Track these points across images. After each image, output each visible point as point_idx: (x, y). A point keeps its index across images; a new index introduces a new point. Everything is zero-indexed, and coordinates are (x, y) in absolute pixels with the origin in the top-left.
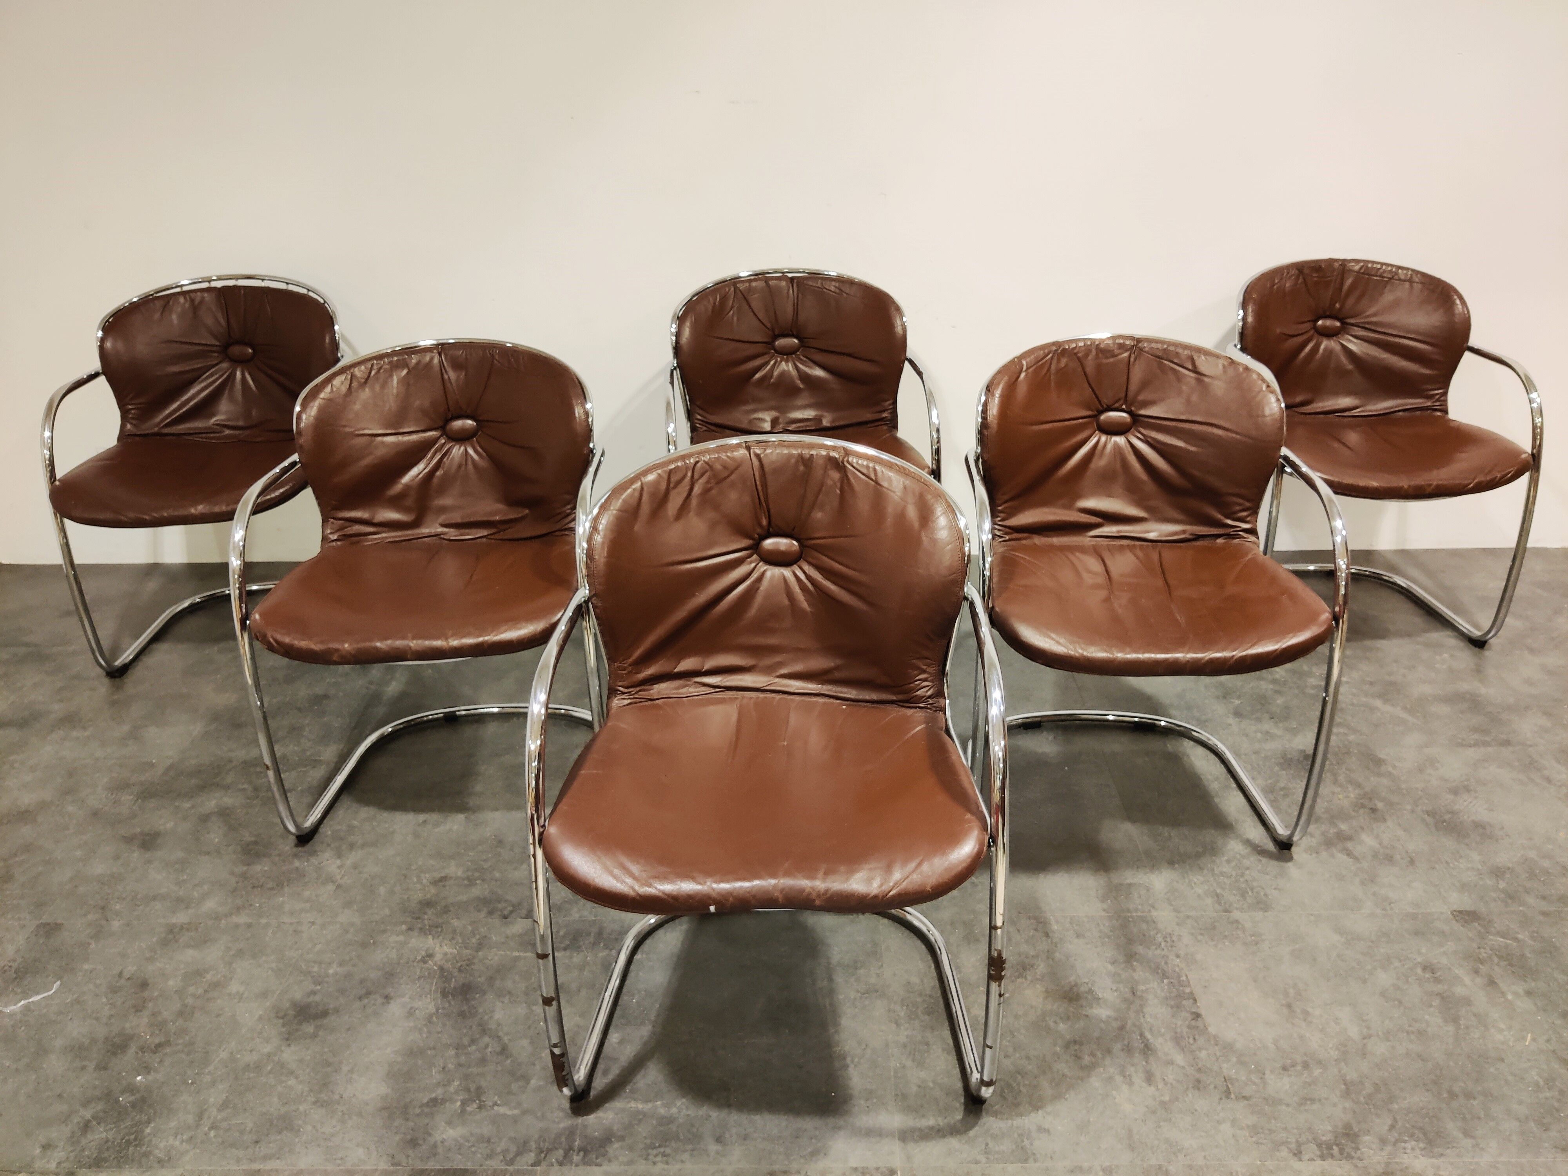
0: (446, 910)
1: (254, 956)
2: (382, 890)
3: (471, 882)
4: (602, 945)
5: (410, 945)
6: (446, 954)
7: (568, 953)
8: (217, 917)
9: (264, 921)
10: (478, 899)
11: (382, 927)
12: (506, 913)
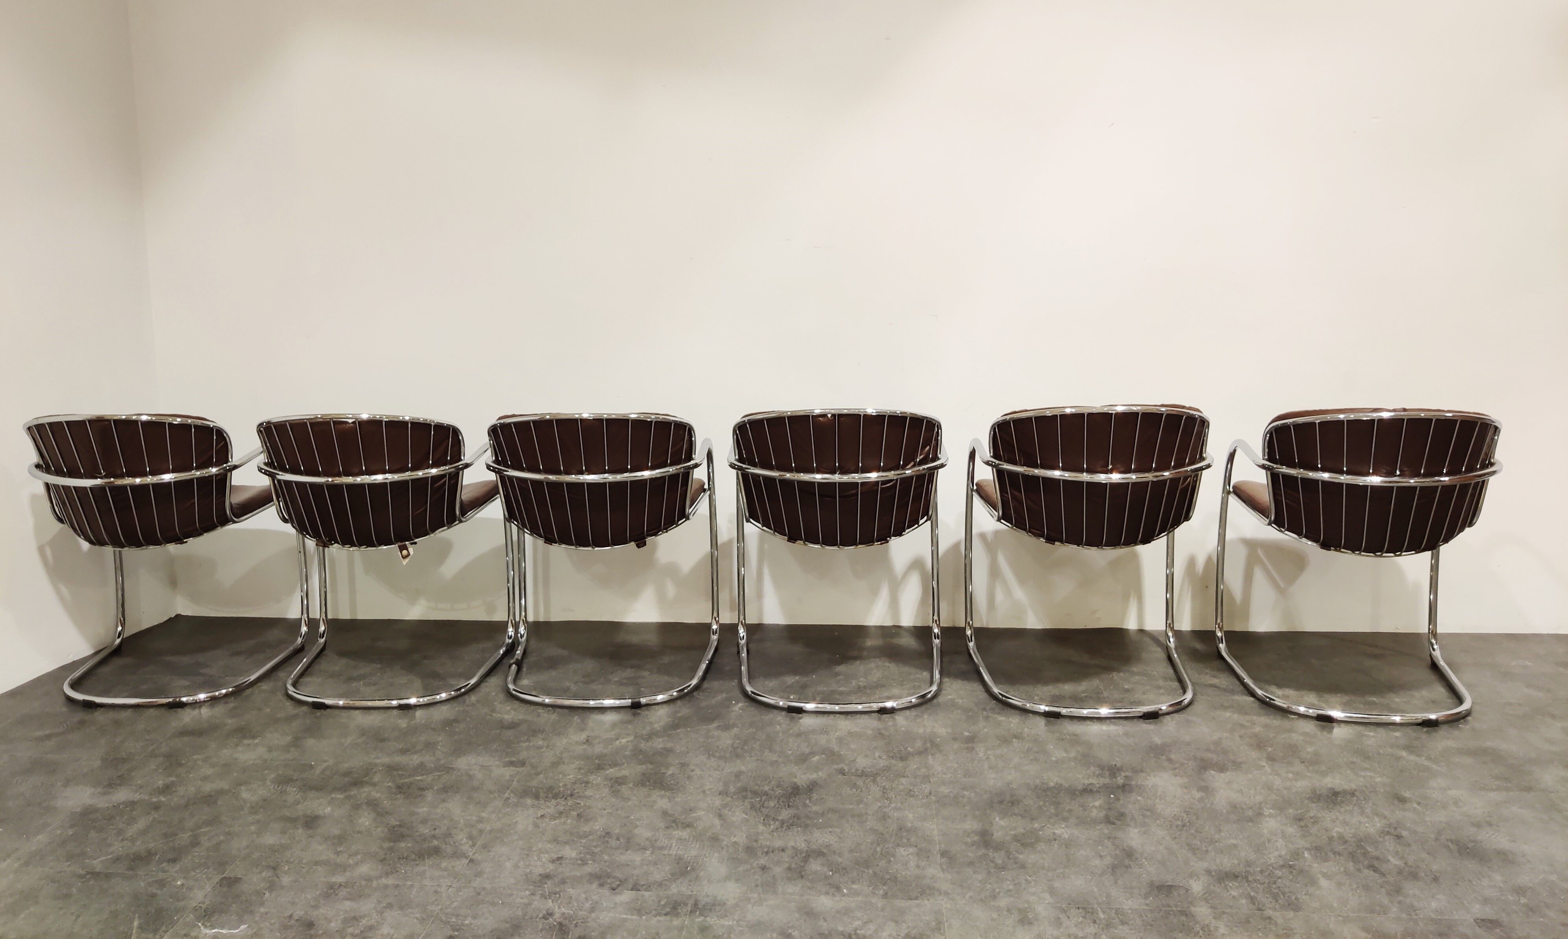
0: (563, 882)
1: (401, 908)
2: (508, 865)
3: (584, 863)
4: (698, 913)
5: (533, 906)
6: (564, 914)
7: (668, 918)
8: (369, 879)
9: (409, 883)
10: (591, 874)
11: (509, 892)
12: (614, 886)
